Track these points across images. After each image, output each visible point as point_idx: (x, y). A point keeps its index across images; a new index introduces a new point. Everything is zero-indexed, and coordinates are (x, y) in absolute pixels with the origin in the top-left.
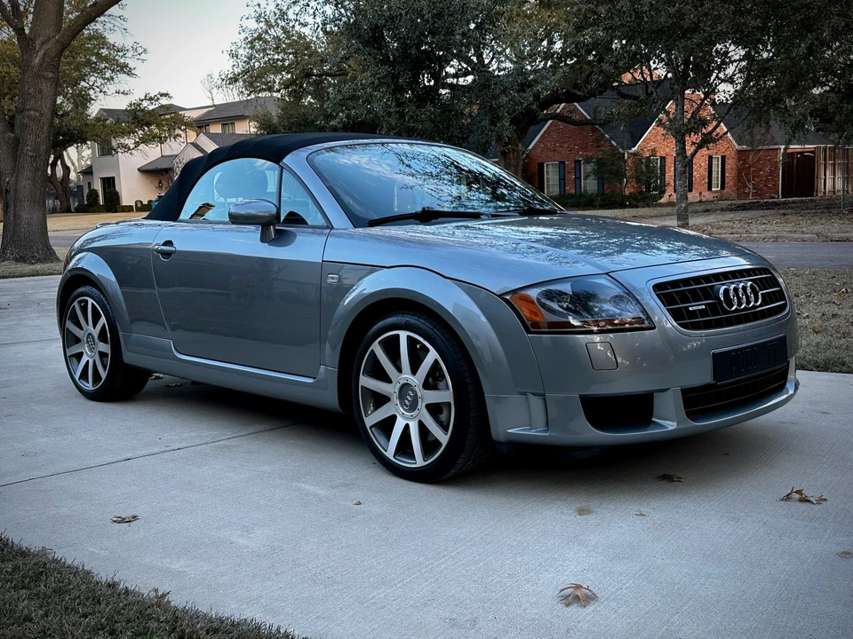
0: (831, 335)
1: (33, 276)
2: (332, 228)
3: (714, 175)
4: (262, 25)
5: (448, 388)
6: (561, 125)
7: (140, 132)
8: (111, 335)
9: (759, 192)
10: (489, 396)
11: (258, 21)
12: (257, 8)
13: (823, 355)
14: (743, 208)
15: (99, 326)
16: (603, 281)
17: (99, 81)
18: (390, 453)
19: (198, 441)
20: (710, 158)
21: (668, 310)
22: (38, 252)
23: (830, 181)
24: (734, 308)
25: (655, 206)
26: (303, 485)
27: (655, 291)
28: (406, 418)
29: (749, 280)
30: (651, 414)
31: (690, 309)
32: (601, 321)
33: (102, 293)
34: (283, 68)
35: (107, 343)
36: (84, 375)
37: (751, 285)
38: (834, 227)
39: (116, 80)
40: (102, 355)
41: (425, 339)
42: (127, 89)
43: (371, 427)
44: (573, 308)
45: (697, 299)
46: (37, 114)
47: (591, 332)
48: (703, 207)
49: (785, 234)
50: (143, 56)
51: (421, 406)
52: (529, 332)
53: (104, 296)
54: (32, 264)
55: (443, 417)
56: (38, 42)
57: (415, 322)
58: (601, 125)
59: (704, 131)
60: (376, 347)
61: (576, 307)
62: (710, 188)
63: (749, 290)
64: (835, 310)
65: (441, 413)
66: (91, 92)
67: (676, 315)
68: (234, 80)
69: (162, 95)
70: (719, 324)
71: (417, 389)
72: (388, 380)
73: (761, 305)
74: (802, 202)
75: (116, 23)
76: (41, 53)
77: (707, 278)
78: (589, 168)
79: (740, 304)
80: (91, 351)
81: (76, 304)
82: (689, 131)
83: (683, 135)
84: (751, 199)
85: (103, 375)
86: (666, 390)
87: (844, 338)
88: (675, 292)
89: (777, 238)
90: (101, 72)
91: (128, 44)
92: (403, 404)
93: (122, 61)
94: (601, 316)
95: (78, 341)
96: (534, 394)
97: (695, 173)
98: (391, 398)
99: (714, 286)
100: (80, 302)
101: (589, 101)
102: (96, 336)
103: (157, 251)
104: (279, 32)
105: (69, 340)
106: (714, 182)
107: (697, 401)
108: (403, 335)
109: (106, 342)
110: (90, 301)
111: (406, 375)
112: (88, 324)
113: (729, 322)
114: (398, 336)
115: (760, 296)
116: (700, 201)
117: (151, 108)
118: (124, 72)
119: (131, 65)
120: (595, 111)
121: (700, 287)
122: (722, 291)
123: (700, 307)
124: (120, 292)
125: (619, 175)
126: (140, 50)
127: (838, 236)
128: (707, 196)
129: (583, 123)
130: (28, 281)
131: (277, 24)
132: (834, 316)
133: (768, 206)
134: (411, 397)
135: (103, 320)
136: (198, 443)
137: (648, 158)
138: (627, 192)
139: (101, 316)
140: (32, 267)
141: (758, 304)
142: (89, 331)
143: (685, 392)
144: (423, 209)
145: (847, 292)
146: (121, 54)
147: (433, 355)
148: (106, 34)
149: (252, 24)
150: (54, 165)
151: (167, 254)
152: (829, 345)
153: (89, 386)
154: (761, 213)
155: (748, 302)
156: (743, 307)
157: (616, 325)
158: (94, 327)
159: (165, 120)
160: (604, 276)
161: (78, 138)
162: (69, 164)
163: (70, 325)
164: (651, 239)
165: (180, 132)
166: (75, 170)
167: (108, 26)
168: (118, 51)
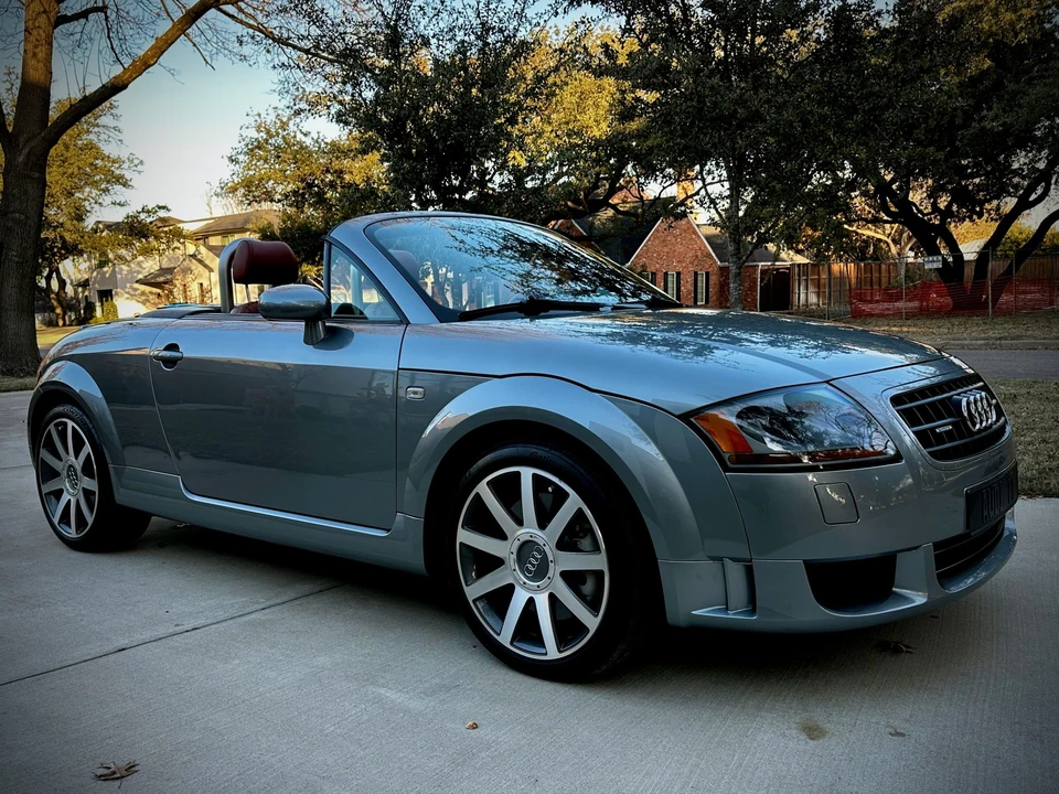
1: (21, 390)
2: (408, 323)
3: (699, 290)
5: (597, 549)
7: (138, 244)
8: (99, 468)
10: (665, 564)
11: (259, 131)
12: (257, 118)
15: (82, 456)
17: (95, 192)
18: (505, 637)
19: (221, 615)
20: (696, 274)
21: (913, 432)
22: (27, 365)
23: (805, 295)
24: (977, 428)
26: (382, 691)
27: (894, 405)
28: (528, 589)
30: (891, 582)
31: (937, 430)
33: (85, 413)
35: (94, 478)
36: (65, 518)
37: (985, 395)
39: (112, 192)
40: (88, 493)
41: (561, 479)
42: (123, 201)
43: (474, 601)
45: (940, 416)
46: (23, 217)
50: (139, 168)
51: (554, 571)
52: (726, 469)
53: (88, 417)
54: (21, 377)
55: (588, 588)
56: (22, 139)
57: (547, 454)
58: (597, 241)
60: (483, 489)
62: (695, 302)
63: (985, 404)
65: (584, 583)
66: (87, 203)
67: (926, 439)
68: (234, 190)
69: (160, 208)
71: (547, 549)
72: (501, 535)
75: (111, 134)
76: (25, 152)
79: (981, 421)
80: (74, 488)
81: (51, 427)
85: (90, 519)
86: (916, 548)
90: (95, 184)
91: (124, 155)
92: (523, 569)
93: (118, 172)
95: (55, 474)
96: (734, 560)
97: (682, 288)
98: (507, 562)
99: (952, 397)
100: (56, 425)
101: (585, 219)
102: (79, 468)
103: (157, 357)
104: (280, 141)
105: (46, 473)
106: (699, 296)
108: (527, 474)
109: (92, 477)
110: (70, 424)
111: (530, 530)
112: (68, 453)
114: (518, 474)
115: (994, 410)
117: (149, 220)
118: (120, 184)
119: (128, 175)
122: (964, 404)
123: (947, 428)
124: (108, 412)
126: (136, 162)
130: (14, 396)
131: (278, 134)
134: (537, 559)
135: (87, 448)
136: (221, 618)
139: (84, 443)
140: (20, 380)
141: (994, 420)
142: (70, 463)
143: (938, 546)
146: (117, 165)
147: (574, 502)
148: (100, 145)
149: (253, 134)
150: (48, 279)
151: (170, 362)
153: (71, 532)
155: (987, 418)
158: (76, 458)
159: (163, 232)
160: (824, 385)
161: (72, 250)
162: (64, 276)
163: (45, 454)
165: (179, 245)
166: (71, 284)
167: (102, 137)
168: (114, 162)
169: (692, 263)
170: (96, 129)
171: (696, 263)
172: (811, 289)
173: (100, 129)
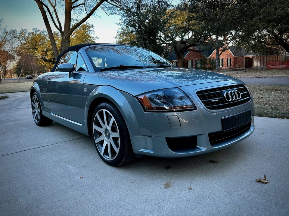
0: (262, 104)
2: (88, 72)
3: (228, 63)
4: (123, 30)
5: (118, 132)
6: (192, 52)
8: (40, 107)
9: (239, 67)
10: (131, 136)
11: (122, 30)
13: (260, 111)
14: (235, 70)
15: (38, 104)
16: (176, 90)
18: (102, 154)
20: (228, 59)
21: (202, 102)
23: (257, 64)
24: (230, 100)
25: (214, 70)
27: (197, 94)
28: (107, 141)
29: (236, 89)
30: (196, 144)
31: (212, 101)
32: (177, 106)
34: (128, 40)
35: (39, 109)
36: (36, 118)
37: (237, 91)
38: (258, 74)
41: (111, 113)
43: (97, 144)
44: (166, 102)
45: (215, 97)
47: (173, 111)
48: (226, 70)
49: (246, 76)
51: (111, 137)
52: (145, 111)
56: (65, 33)
57: (108, 106)
58: (201, 52)
59: (224, 47)
60: (97, 115)
61: (167, 101)
62: (227, 66)
63: (236, 93)
64: (261, 96)
67: (206, 104)
70: (224, 107)
72: (101, 127)
73: (241, 99)
74: (249, 69)
76: (65, 36)
77: (219, 89)
78: (199, 61)
79: (232, 98)
82: (220, 47)
83: (218, 48)
84: (237, 68)
86: (202, 134)
87: (266, 105)
88: (211, 93)
89: (244, 77)
91: (95, 36)
92: (106, 136)
94: (178, 105)
95: (35, 108)
96: (148, 136)
97: (224, 62)
98: (103, 134)
99: (222, 91)
100: (34, 97)
101: (198, 46)
102: (38, 107)
103: (47, 81)
106: (228, 64)
107: (215, 138)
110: (36, 96)
111: (106, 126)
113: (228, 106)
114: (103, 111)
115: (241, 95)
116: (225, 69)
120: (200, 48)
121: (217, 92)
122: (225, 94)
123: (216, 100)
124: (41, 94)
125: (206, 63)
126: (97, 38)
127: (259, 76)
128: (227, 68)
129: (197, 51)
132: (262, 98)
133: (241, 70)
134: (108, 134)
137: (213, 59)
138: (207, 67)
139: (38, 101)
141: (240, 98)
143: (210, 135)
144: (120, 65)
145: (264, 91)
146: (93, 39)
147: (113, 119)
149: (120, 30)
151: (49, 82)
152: (261, 107)
153: (37, 121)
154: (240, 71)
155: (236, 98)
156: (234, 100)
157: (184, 108)
160: (177, 88)
163: (33, 103)
164: (208, 75)
167: (90, 33)
168: (93, 38)
169: (226, 56)
170: (89, 31)
171: (227, 56)
172: (258, 62)
173: (90, 31)
